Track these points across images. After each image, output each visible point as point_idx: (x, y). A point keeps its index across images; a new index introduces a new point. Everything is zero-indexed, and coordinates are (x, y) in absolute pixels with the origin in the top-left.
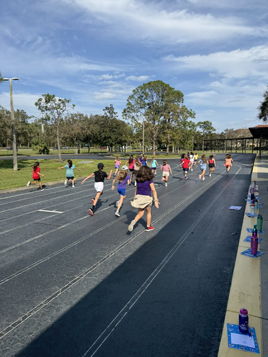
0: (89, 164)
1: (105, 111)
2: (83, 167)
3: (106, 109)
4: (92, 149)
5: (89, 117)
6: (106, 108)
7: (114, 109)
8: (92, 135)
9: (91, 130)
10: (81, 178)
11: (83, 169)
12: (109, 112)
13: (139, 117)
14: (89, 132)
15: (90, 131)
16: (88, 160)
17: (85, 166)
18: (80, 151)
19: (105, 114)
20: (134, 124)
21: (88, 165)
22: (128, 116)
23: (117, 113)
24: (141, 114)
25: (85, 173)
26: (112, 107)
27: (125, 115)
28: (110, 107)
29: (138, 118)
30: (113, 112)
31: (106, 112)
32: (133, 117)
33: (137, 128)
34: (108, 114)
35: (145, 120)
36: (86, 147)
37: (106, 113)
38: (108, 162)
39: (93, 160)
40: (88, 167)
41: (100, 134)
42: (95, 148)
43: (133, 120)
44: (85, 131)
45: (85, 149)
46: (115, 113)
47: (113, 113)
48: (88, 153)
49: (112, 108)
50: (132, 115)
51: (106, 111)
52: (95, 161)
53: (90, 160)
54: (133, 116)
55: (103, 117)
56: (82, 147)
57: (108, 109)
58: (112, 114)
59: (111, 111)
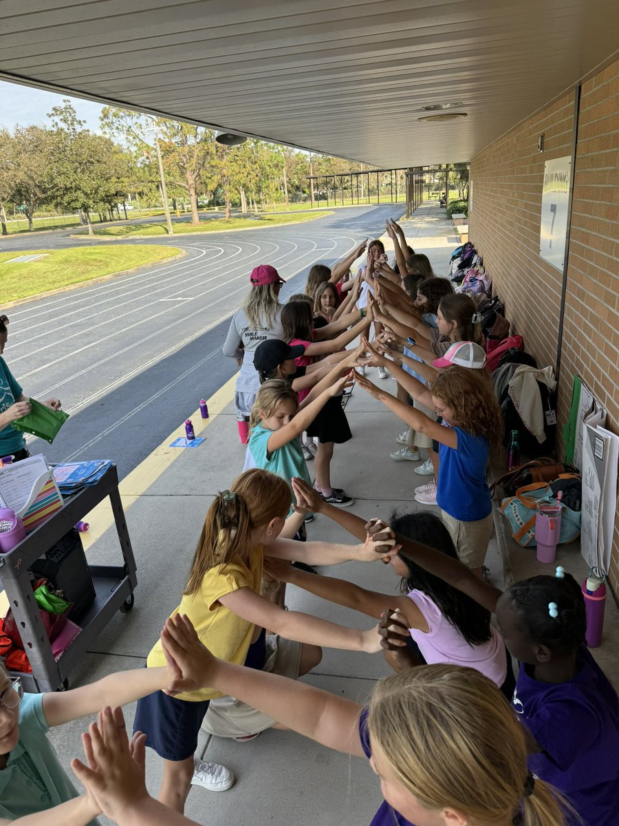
0: (39, 261)
1: (52, 118)
2: (24, 271)
3: (54, 112)
4: (39, 217)
5: (12, 136)
6: (54, 109)
7: (74, 112)
8: (31, 182)
9: (26, 169)
10: (23, 300)
11: (25, 277)
12: (65, 121)
13: (143, 130)
14: (21, 175)
15: (22, 173)
16: (33, 252)
17: (30, 268)
18: (7, 227)
19: (53, 126)
20: (133, 149)
21: (34, 267)
22: (117, 128)
23: (84, 122)
24: (147, 120)
25: (31, 286)
26: (70, 106)
27: (107, 124)
28: (66, 108)
29: (142, 132)
30: (74, 119)
31: (56, 121)
32: (129, 130)
33: (144, 158)
34: (62, 125)
35: (161, 136)
36: (20, 215)
37: (56, 124)
38: (83, 254)
39: (45, 251)
40: (36, 271)
41: (52, 179)
42: (45, 214)
43: (131, 138)
44: (11, 173)
45: (20, 218)
46: (79, 122)
47: (75, 123)
48: (29, 231)
49: (71, 108)
50: (125, 125)
51: (57, 119)
52: (51, 253)
53: (39, 251)
54: (130, 127)
55: (50, 133)
56: (10, 213)
57: (61, 113)
58: (72, 124)
59: (70, 119)
